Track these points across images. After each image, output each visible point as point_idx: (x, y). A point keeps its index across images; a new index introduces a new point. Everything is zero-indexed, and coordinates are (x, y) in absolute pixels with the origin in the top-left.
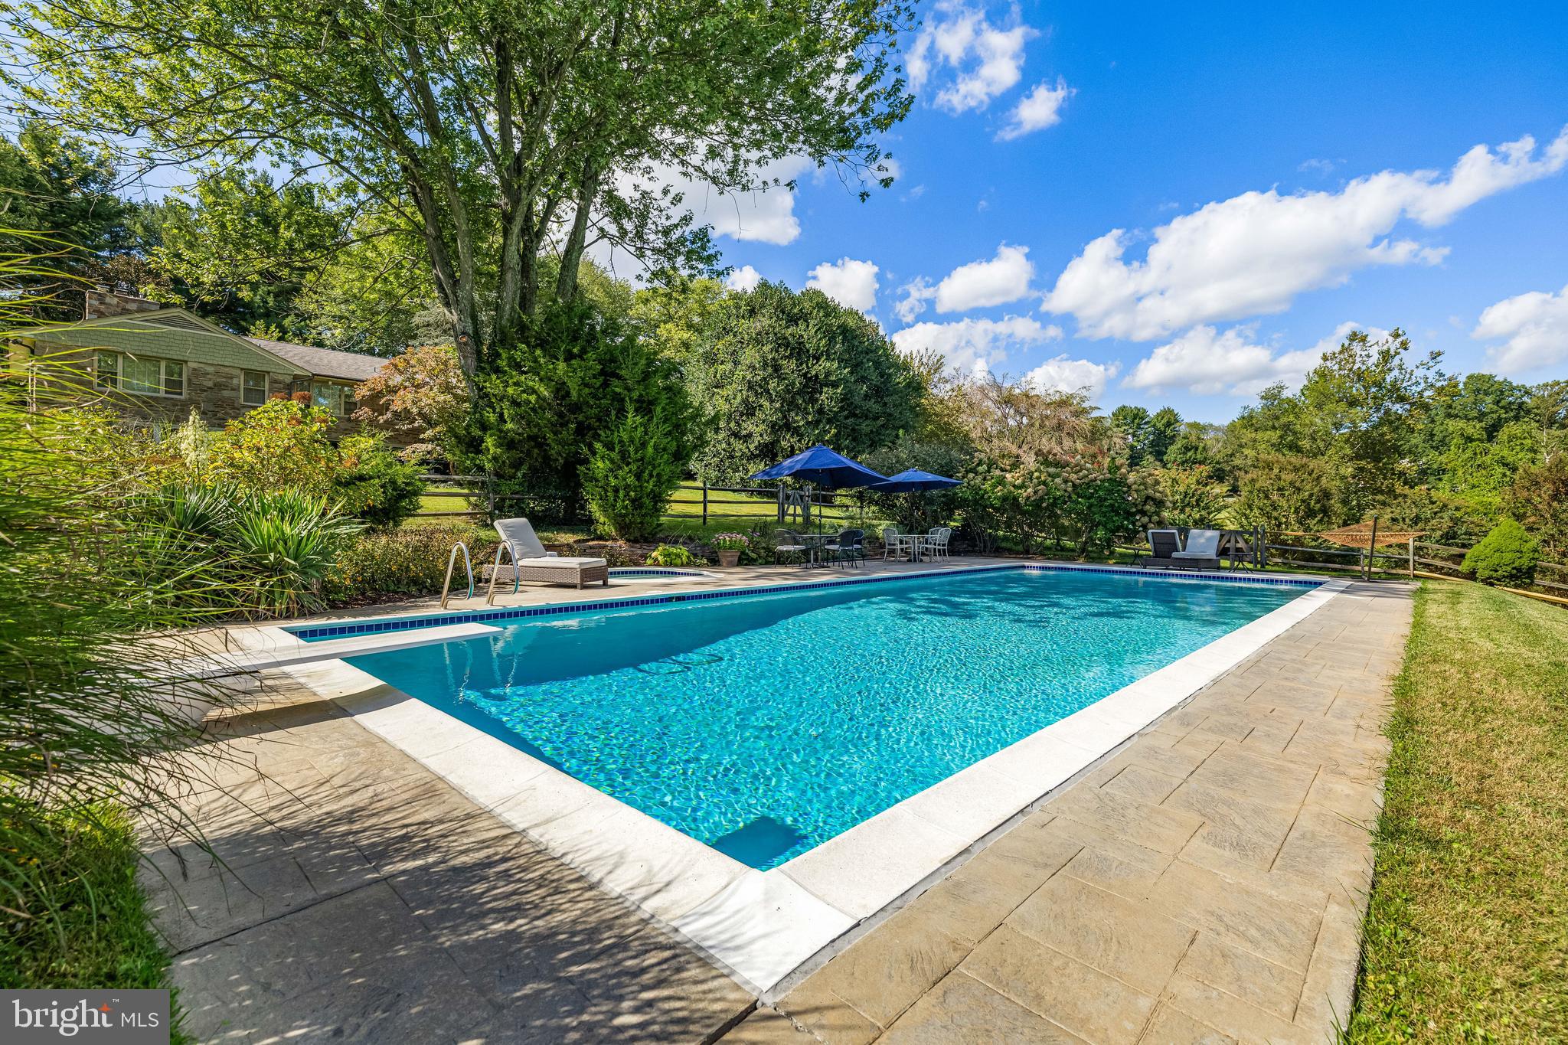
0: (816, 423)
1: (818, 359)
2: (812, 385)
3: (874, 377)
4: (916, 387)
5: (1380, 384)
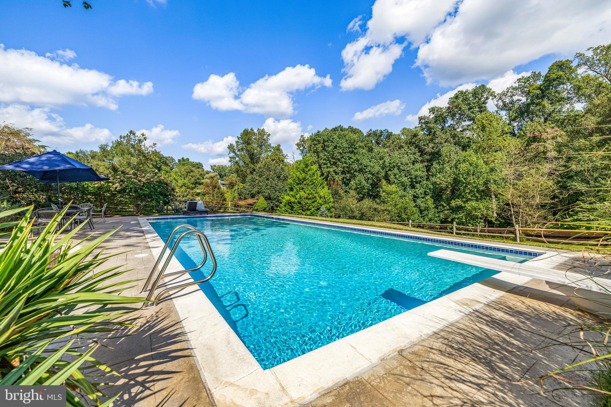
5: (139, 151)
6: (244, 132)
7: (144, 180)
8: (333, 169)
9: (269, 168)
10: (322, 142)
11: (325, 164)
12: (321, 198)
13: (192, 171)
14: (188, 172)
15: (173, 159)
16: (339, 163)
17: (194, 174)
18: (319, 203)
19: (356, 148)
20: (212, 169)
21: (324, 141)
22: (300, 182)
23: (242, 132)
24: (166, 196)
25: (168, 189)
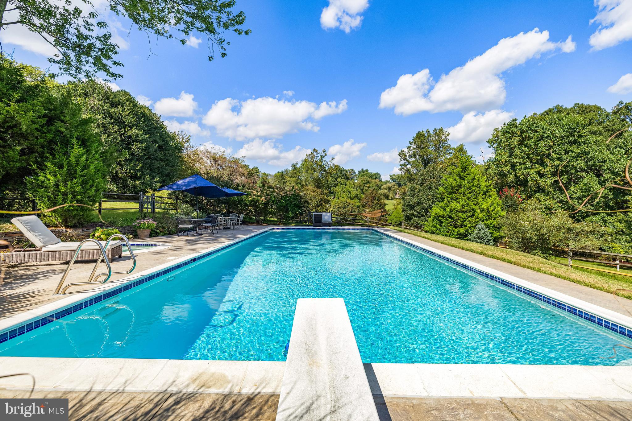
0: (130, 161)
1: (131, 128)
2: (128, 142)
3: (160, 141)
4: (179, 148)
5: (320, 166)
6: (417, 135)
7: (281, 193)
8: (536, 170)
9: (433, 174)
10: (519, 133)
11: (521, 164)
12: (482, 210)
13: (369, 182)
14: (365, 183)
15: (353, 171)
16: (547, 161)
17: (371, 185)
18: (478, 218)
19: (581, 136)
20: (391, 179)
21: (522, 132)
22: (454, 190)
23: (415, 136)
24: (300, 207)
25: (301, 201)
